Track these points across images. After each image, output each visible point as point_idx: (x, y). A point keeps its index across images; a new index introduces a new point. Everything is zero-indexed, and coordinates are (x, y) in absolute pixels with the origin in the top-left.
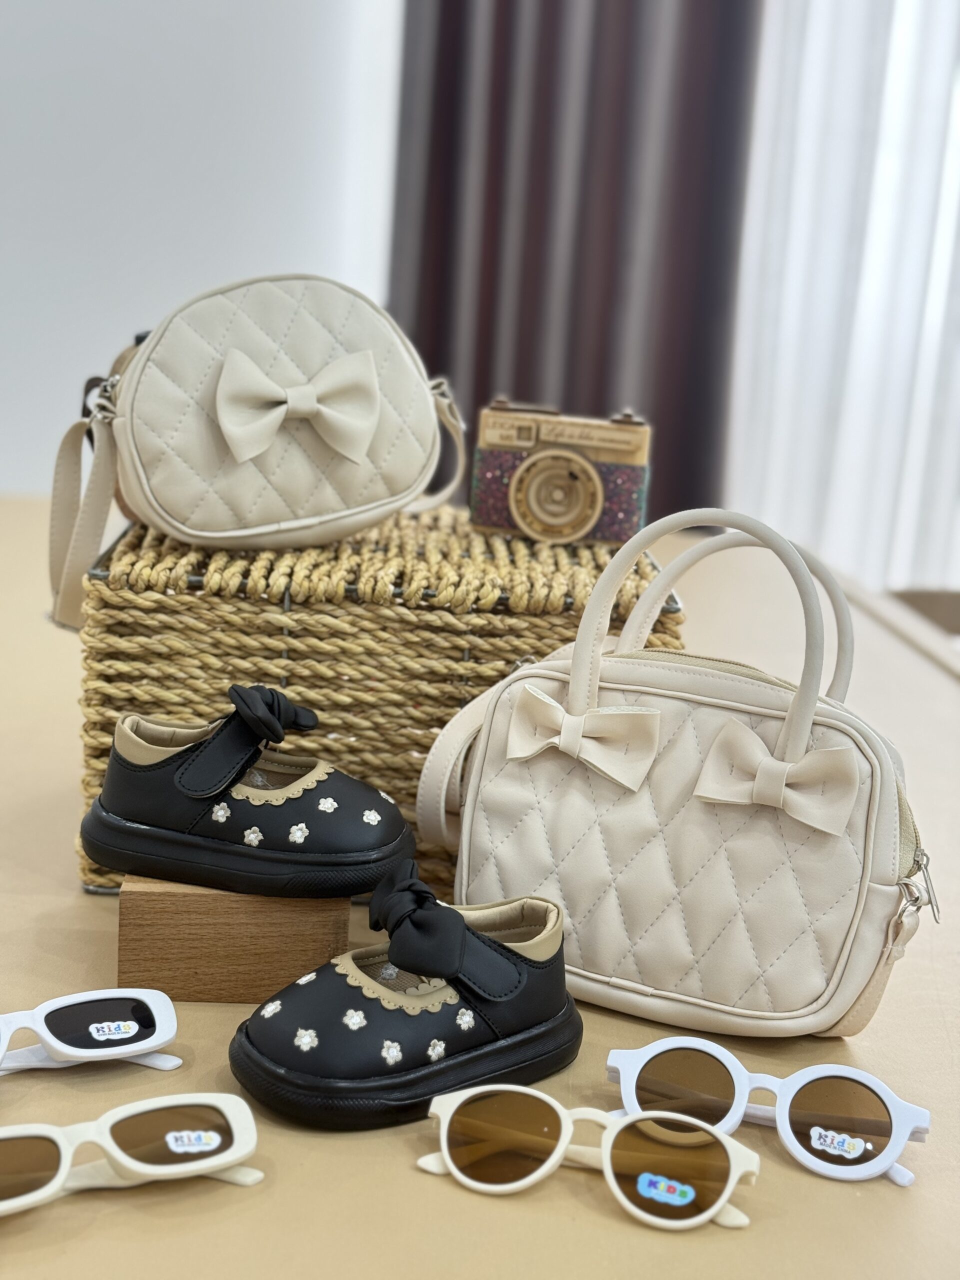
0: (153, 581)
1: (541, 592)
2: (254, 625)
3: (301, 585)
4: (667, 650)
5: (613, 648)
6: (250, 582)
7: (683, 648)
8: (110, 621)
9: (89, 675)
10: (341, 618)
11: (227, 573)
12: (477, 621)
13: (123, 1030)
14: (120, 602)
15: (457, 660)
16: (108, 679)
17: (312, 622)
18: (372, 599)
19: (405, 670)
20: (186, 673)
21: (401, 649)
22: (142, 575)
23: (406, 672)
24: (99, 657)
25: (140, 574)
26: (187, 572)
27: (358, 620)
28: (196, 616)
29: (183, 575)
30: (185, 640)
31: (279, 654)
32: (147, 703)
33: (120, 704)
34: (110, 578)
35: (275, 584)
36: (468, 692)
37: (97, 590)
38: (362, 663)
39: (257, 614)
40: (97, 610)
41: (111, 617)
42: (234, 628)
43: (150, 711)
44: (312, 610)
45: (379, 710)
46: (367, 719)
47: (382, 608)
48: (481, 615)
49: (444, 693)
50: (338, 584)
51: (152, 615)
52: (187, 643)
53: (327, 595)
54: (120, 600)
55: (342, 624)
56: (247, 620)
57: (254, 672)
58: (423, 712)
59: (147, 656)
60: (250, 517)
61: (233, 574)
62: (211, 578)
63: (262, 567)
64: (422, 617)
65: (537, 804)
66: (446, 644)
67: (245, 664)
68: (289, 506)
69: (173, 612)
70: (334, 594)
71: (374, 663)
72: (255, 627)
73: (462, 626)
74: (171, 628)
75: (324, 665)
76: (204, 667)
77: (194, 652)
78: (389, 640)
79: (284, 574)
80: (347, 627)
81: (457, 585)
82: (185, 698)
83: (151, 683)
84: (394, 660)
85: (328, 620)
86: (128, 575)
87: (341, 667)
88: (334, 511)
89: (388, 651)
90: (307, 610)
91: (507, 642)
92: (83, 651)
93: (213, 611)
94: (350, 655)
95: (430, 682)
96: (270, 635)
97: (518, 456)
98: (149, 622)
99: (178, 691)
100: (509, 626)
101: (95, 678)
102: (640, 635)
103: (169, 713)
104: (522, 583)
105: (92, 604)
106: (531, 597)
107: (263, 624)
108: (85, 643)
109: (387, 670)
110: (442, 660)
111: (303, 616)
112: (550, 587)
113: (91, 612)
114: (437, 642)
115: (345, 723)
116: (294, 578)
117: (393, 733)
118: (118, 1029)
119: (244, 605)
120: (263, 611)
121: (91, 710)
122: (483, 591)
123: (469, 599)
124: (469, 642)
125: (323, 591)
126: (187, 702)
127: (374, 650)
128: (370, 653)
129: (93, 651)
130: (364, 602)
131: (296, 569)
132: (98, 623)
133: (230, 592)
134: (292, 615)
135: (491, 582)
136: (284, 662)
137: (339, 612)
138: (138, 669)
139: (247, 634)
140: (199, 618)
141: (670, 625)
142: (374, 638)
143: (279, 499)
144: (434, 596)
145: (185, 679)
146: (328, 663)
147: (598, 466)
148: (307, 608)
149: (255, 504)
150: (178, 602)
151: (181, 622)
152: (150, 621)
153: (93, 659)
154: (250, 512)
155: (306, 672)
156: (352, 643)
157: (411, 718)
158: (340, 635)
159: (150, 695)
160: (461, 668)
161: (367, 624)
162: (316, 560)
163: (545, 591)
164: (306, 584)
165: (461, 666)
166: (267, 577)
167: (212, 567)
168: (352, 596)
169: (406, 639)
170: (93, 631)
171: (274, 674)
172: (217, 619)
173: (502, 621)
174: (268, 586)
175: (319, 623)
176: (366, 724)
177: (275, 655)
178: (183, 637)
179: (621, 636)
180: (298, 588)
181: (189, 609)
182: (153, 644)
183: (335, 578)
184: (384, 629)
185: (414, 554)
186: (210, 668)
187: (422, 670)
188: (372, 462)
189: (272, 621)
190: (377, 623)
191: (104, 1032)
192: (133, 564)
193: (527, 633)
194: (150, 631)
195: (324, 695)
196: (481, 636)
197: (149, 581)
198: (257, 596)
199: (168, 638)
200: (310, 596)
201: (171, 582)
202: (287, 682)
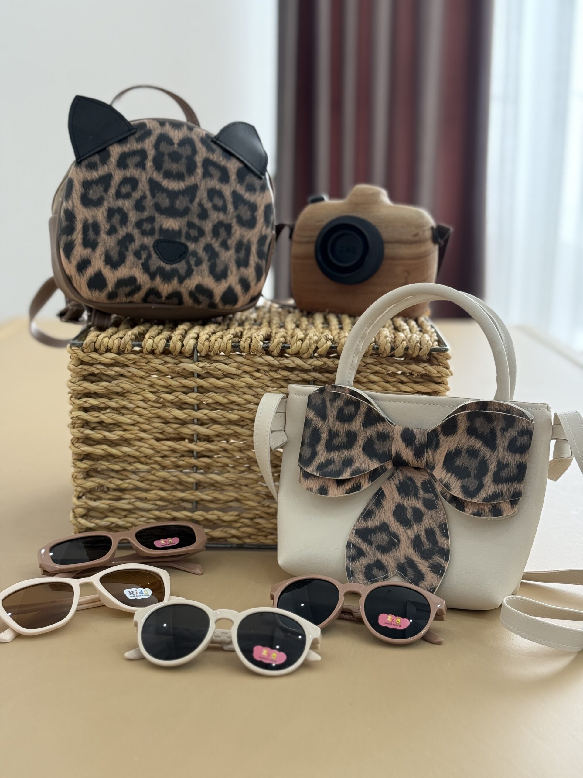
0: (110, 346)
3: (203, 345)
6: (171, 343)
8: (85, 373)
9: (74, 408)
10: (230, 365)
11: (157, 339)
12: (317, 363)
14: (90, 361)
16: (86, 410)
17: (212, 368)
18: (249, 351)
20: (134, 404)
22: (103, 342)
24: (79, 396)
26: (132, 339)
27: (241, 365)
29: (129, 341)
31: (192, 390)
32: (111, 424)
33: (94, 425)
34: (84, 345)
35: (187, 344)
37: (76, 354)
39: (177, 364)
40: (77, 366)
41: (85, 370)
42: (163, 374)
44: (212, 360)
47: (256, 357)
48: (319, 359)
50: (227, 343)
51: (110, 368)
52: (133, 385)
53: (220, 350)
56: (171, 368)
57: (177, 402)
59: (109, 394)
61: (161, 340)
62: (147, 342)
63: (178, 334)
64: (281, 362)
66: (298, 379)
67: (171, 397)
69: (124, 366)
70: (225, 349)
72: (176, 373)
73: (306, 366)
74: (122, 375)
75: (221, 396)
76: (145, 400)
77: (139, 390)
78: (262, 378)
79: (193, 338)
80: (233, 370)
81: (303, 340)
83: (112, 411)
85: (222, 366)
87: (231, 396)
92: (69, 393)
93: (149, 363)
94: (237, 388)
96: (186, 378)
99: (129, 416)
101: (77, 409)
104: (345, 337)
105: (73, 362)
107: (181, 371)
108: (69, 387)
111: (206, 364)
113: (73, 367)
114: (291, 377)
116: (199, 340)
119: (168, 359)
120: (181, 362)
121: (75, 430)
122: (320, 343)
123: (311, 349)
124: (312, 376)
125: (218, 348)
126: (135, 423)
127: (251, 384)
129: (75, 393)
130: (244, 354)
131: (200, 335)
132: (77, 374)
133: (159, 351)
134: (199, 364)
135: (325, 337)
136: (194, 395)
137: (228, 361)
138: (103, 403)
139: (172, 378)
140: (140, 369)
141: (442, 360)
142: (252, 377)
144: (289, 348)
145: (134, 408)
146: (223, 394)
148: (209, 359)
151: (130, 372)
152: (110, 372)
153: (75, 398)
155: (210, 401)
156: (238, 380)
158: (231, 376)
159: (112, 419)
161: (246, 368)
162: (215, 330)
164: (207, 343)
166: (182, 340)
167: (147, 336)
169: (272, 376)
170: (74, 380)
171: (189, 403)
172: (152, 369)
173: (333, 362)
174: (183, 346)
175: (216, 368)
178: (131, 381)
181: (134, 363)
182: (112, 386)
183: (225, 339)
184: (258, 371)
185: (278, 325)
186: (150, 401)
189: (186, 368)
190: (253, 367)
192: (98, 336)
194: (110, 378)
195: (220, 415)
196: (320, 373)
198: (176, 353)
199: (121, 383)
200: (210, 351)
201: (122, 346)
202: (198, 407)
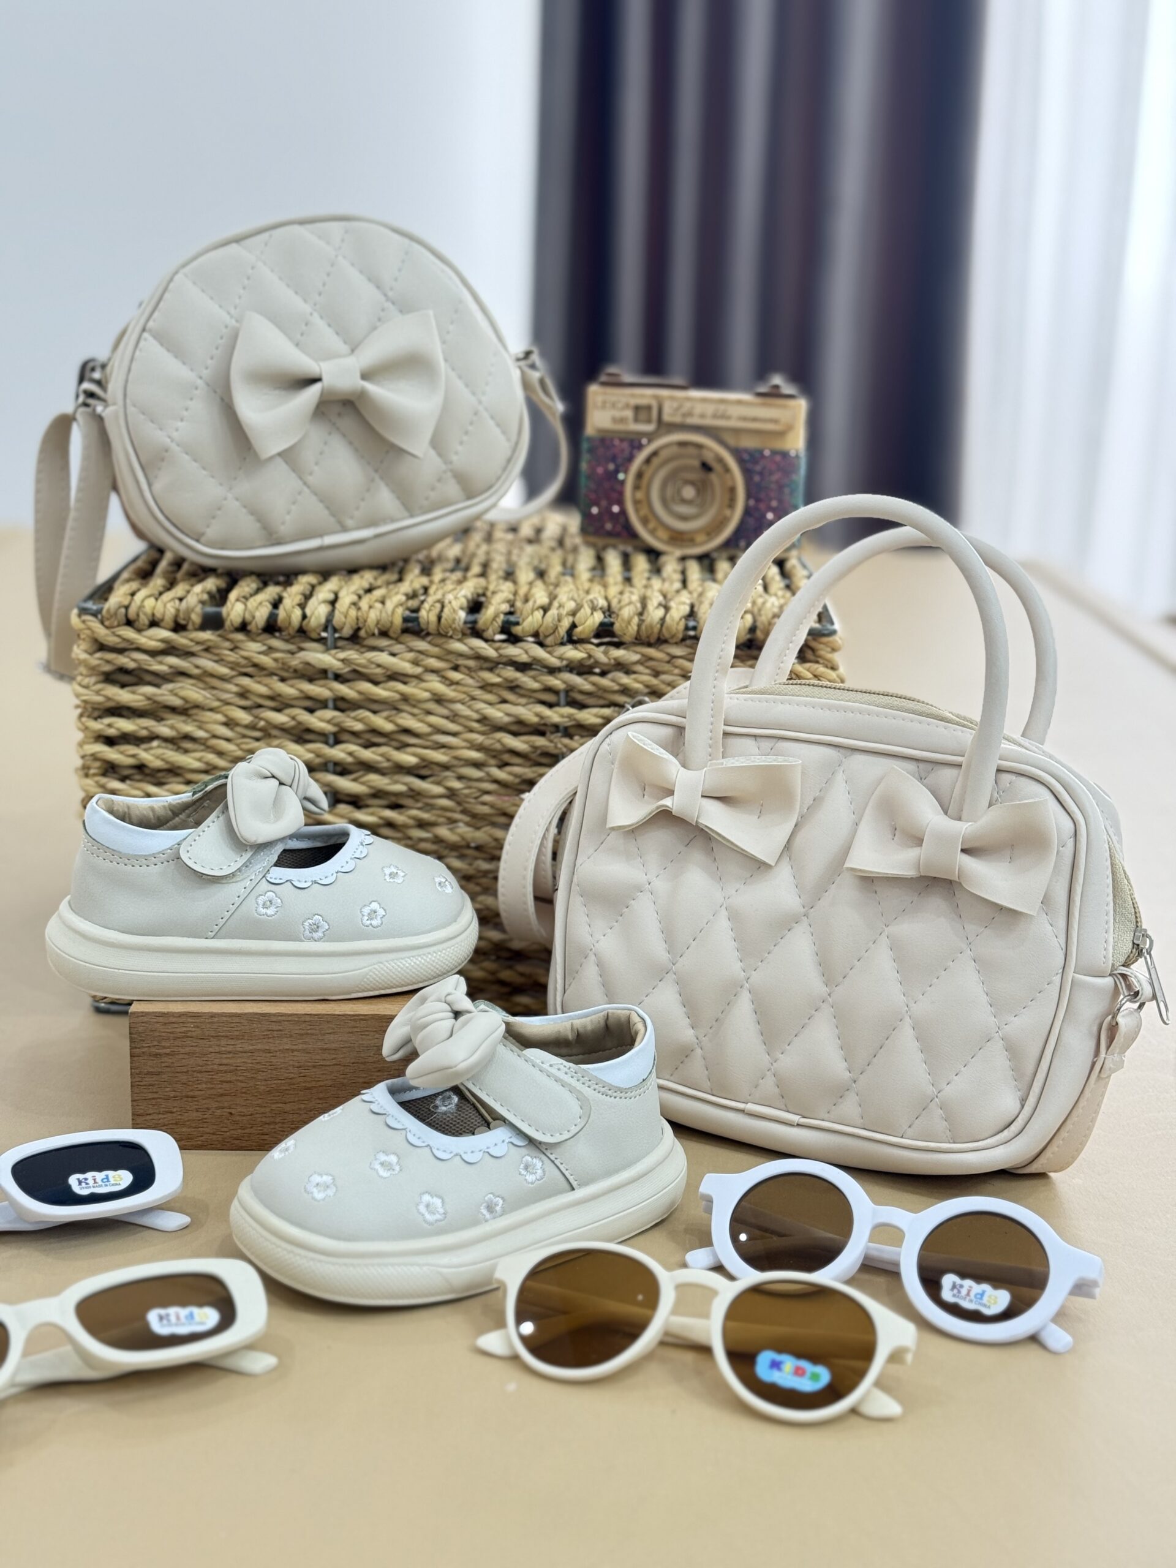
0: (158, 615)
1: (655, 614)
2: (290, 667)
3: (346, 615)
4: (821, 683)
5: (747, 683)
6: (281, 613)
7: (842, 681)
8: (107, 668)
9: (86, 737)
10: (400, 656)
11: (253, 602)
12: (574, 654)
13: (112, 1182)
14: (118, 643)
15: (550, 706)
16: (110, 742)
17: (363, 661)
18: (438, 630)
19: (483, 720)
20: (207, 731)
21: (478, 693)
22: (144, 607)
23: (487, 722)
24: (96, 714)
25: (141, 607)
26: (203, 603)
27: (422, 657)
28: (216, 658)
29: (196, 606)
30: (203, 689)
31: (323, 704)
32: (159, 770)
33: (126, 772)
34: (104, 612)
35: (313, 613)
36: (565, 746)
37: (89, 628)
38: (429, 713)
39: (293, 653)
40: (91, 654)
41: (108, 662)
42: (265, 672)
43: (163, 780)
44: (364, 646)
45: (453, 772)
46: (438, 783)
47: (451, 641)
48: (578, 646)
49: (535, 748)
50: (393, 612)
51: (160, 658)
52: (206, 693)
53: (379, 626)
54: (117, 640)
55: (403, 664)
56: (280, 661)
57: (293, 728)
58: (510, 773)
59: (156, 711)
60: (284, 530)
61: (260, 604)
62: (232, 609)
63: (297, 594)
64: (502, 652)
65: (647, 885)
66: (536, 685)
67: (280, 718)
68: (333, 515)
69: (187, 654)
70: (389, 624)
71: (445, 712)
72: (291, 670)
73: (554, 662)
74: (183, 674)
75: (381, 717)
76: (230, 723)
77: (216, 704)
78: (463, 682)
79: (325, 602)
80: (407, 667)
81: (545, 609)
82: (207, 763)
83: (164, 744)
84: (469, 707)
85: (384, 658)
86: (127, 608)
87: (402, 718)
88: (393, 520)
89: (462, 696)
90: (357, 647)
91: (613, 680)
92: (77, 707)
93: (237, 651)
94: (414, 703)
95: (515, 734)
96: (311, 680)
97: (635, 443)
98: (156, 667)
99: (198, 755)
100: (615, 659)
101: (92, 740)
102: (782, 665)
103: (189, 783)
104: (630, 603)
105: (84, 645)
106: (641, 621)
107: (301, 666)
108: (77, 696)
109: (462, 721)
110: (531, 706)
111: (351, 654)
112: (667, 609)
113: (84, 656)
114: (525, 682)
115: (411, 790)
116: (337, 605)
117: (473, 801)
118: (105, 1180)
119: (275, 643)
120: (301, 649)
121: (89, 782)
122: (580, 615)
123: (561, 626)
124: (564, 682)
125: (375, 622)
126: (209, 768)
127: (443, 695)
128: (439, 700)
129: (89, 707)
130: (428, 634)
131: (341, 594)
132: (93, 670)
133: (256, 625)
134: (337, 653)
135: (589, 603)
136: (329, 714)
137: (398, 648)
138: (146, 728)
139: (283, 680)
140: (220, 661)
141: (824, 652)
142: (443, 680)
143: (321, 506)
144: (517, 624)
145: (206, 739)
146: (385, 714)
147: (737, 453)
148: (357, 643)
149: (289, 513)
150: (192, 640)
151: (197, 667)
152: (159, 666)
153: (89, 717)
154: (283, 523)
155: (358, 727)
156: (415, 687)
157: (496, 781)
158: (402, 678)
159: (163, 760)
160: (555, 716)
161: (434, 663)
162: (371, 584)
163: (661, 612)
164: (353, 613)
165: (556, 712)
166: (302, 606)
167: (233, 595)
168: (412, 627)
169: (483, 680)
170: (86, 681)
171: (317, 730)
172: (243, 662)
173: (605, 653)
174: (304, 617)
175: (372, 663)
176: (438, 790)
177: (318, 705)
178: (201, 685)
179: (756, 667)
180: (343, 619)
181: (207, 650)
182: (162, 695)
183: (390, 605)
184: (456, 668)
185: (501, 573)
186: (237, 724)
187: (507, 719)
188: (440, 455)
189: (313, 662)
190: (447, 661)
191: (87, 1184)
192: (133, 594)
193: (639, 668)
194: (159, 679)
195: (382, 755)
196: (580, 674)
197: (153, 615)
198: (292, 631)
199: (181, 688)
200: (359, 629)
201: (181, 615)
202: (336, 739)
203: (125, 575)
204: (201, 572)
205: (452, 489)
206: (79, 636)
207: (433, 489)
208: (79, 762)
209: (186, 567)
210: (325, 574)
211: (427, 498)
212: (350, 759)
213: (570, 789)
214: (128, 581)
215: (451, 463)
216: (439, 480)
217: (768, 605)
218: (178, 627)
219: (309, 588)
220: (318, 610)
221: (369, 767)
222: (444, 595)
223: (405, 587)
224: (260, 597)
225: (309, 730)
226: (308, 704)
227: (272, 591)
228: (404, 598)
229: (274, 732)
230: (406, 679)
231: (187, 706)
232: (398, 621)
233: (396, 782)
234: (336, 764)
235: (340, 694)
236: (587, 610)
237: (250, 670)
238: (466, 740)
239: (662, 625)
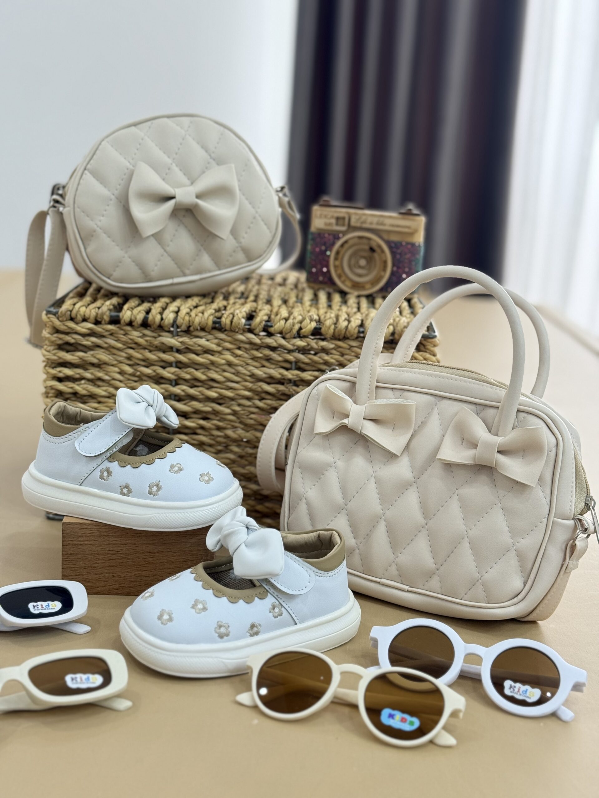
0: (87, 316)
1: (343, 324)
2: (154, 345)
3: (183, 319)
4: (427, 362)
5: (389, 361)
6: (150, 317)
7: (439, 362)
8: (60, 342)
9: (48, 377)
10: (210, 341)
11: (136, 311)
12: (300, 343)
13: (51, 607)
14: (66, 329)
15: (287, 369)
16: (60, 380)
17: (191, 343)
18: (231, 328)
19: (252, 375)
20: (110, 376)
21: (250, 361)
22: (80, 311)
23: (254, 377)
24: (53, 365)
25: (78, 311)
26: (110, 310)
27: (222, 342)
28: (116, 339)
29: (106, 312)
30: (109, 355)
31: (170, 364)
32: (85, 396)
33: (67, 396)
34: (59, 313)
35: (166, 318)
36: (294, 390)
37: (51, 321)
38: (224, 371)
39: (155, 338)
40: (52, 334)
41: (60, 339)
42: (141, 347)
43: (86, 401)
44: (192, 335)
45: (236, 402)
46: (228, 407)
47: (237, 334)
48: (303, 339)
49: (278, 391)
50: (208, 318)
51: (87, 338)
52: (110, 357)
53: (200, 325)
55: (212, 345)
56: (149, 341)
57: (154, 376)
58: (265, 404)
59: (84, 365)
60: (153, 274)
61: (140, 312)
62: (125, 314)
63: (158, 307)
64: (263, 341)
65: (334, 464)
66: (280, 359)
67: (148, 371)
68: (179, 267)
69: (101, 336)
70: (205, 325)
71: (233, 371)
72: (154, 346)
73: (290, 347)
74: (99, 346)
75: (200, 372)
76: (122, 373)
77: (115, 362)
78: (243, 356)
79: (173, 312)
80: (214, 347)
81: (286, 319)
82: (109, 393)
83: (87, 382)
84: (245, 369)
85: (203, 342)
86: (71, 311)
87: (211, 373)
88: (210, 271)
89: (241, 363)
90: (189, 336)
91: (320, 357)
92: (44, 361)
93: (127, 335)
94: (217, 365)
95: (269, 383)
96: (164, 352)
97: (336, 236)
98: (85, 343)
99: (105, 388)
100: (322, 347)
101: (51, 379)
102: (407, 353)
103: (99, 402)
104: (330, 318)
105: (48, 330)
106: (336, 327)
107: (159, 345)
108: (44, 356)
109: (241, 375)
110: (277, 369)
111: (186, 339)
112: (349, 321)
113: (48, 335)
114: (274, 357)
115: (214, 410)
116: (179, 314)
117: (245, 417)
118: (47, 606)
119: (147, 332)
120: (160, 336)
121: (48, 400)
122: (304, 323)
123: (294, 329)
124: (295, 357)
125: (198, 323)
126: (111, 395)
127: (232, 362)
128: (230, 364)
129: (49, 361)
130: (225, 330)
131: (182, 308)
132: (52, 343)
133: (137, 323)
134: (178, 338)
135: (309, 317)
136: (173, 370)
137: (210, 337)
138: (78, 374)
139: (150, 351)
140: (118, 340)
141: (430, 347)
142: (232, 354)
143: (172, 263)
144: (272, 326)
145: (109, 380)
146: (202, 371)
147: (388, 243)
148: (189, 334)
149: (156, 265)
150: (104, 329)
151: (106, 343)
152: (86, 342)
153: (50, 367)
154: (153, 271)
155: (188, 377)
156: (218, 357)
157: (258, 407)
158: (211, 352)
159: (87, 390)
160: (289, 375)
161: (228, 345)
162: (197, 304)
163: (346, 323)
164: (187, 318)
165: (290, 373)
166: (161, 314)
167: (126, 307)
168: (217, 326)
169: (253, 355)
170: (49, 348)
171: (166, 378)
172: (130, 341)
173: (317, 343)
174: (162, 319)
175: (196, 344)
176: (228, 411)
177: (168, 365)
178: (108, 352)
179: (394, 353)
180: (182, 321)
181: (112, 334)
182: (88, 357)
183: (206, 315)
184: (239, 348)
185: (264, 301)
186: (126, 373)
187: (264, 376)
188: (235, 239)
189: (165, 342)
190: (235, 344)
191: (38, 608)
192: (74, 305)
193: (334, 352)
194: (86, 349)
195: (200, 392)
196: (303, 353)
197: (84, 316)
198: (155, 326)
199: (98, 354)
200: (189, 327)
201: (99, 316)
202: (176, 383)
203: (71, 295)
204: (110, 295)
205: (241, 256)
206: (46, 325)
207: (231, 256)
208: (44, 390)
209: (102, 292)
210: (174, 298)
211: (228, 261)
212: (183, 393)
213: (296, 412)
214: (72, 298)
215: (241, 243)
216: (234, 251)
217: (402, 321)
218: (97, 322)
219: (165, 304)
220: (169, 316)
221: (193, 398)
222: (234, 310)
223: (215, 306)
224: (140, 308)
225: (162, 378)
226: (162, 364)
227: (146, 305)
228: (213, 311)
229: (144, 378)
230: (213, 353)
231: (100, 363)
232: (210, 323)
233: (206, 406)
234: (176, 395)
235: (179, 360)
236: (307, 320)
237: (133, 346)
238: (243, 386)
239: (346, 330)
